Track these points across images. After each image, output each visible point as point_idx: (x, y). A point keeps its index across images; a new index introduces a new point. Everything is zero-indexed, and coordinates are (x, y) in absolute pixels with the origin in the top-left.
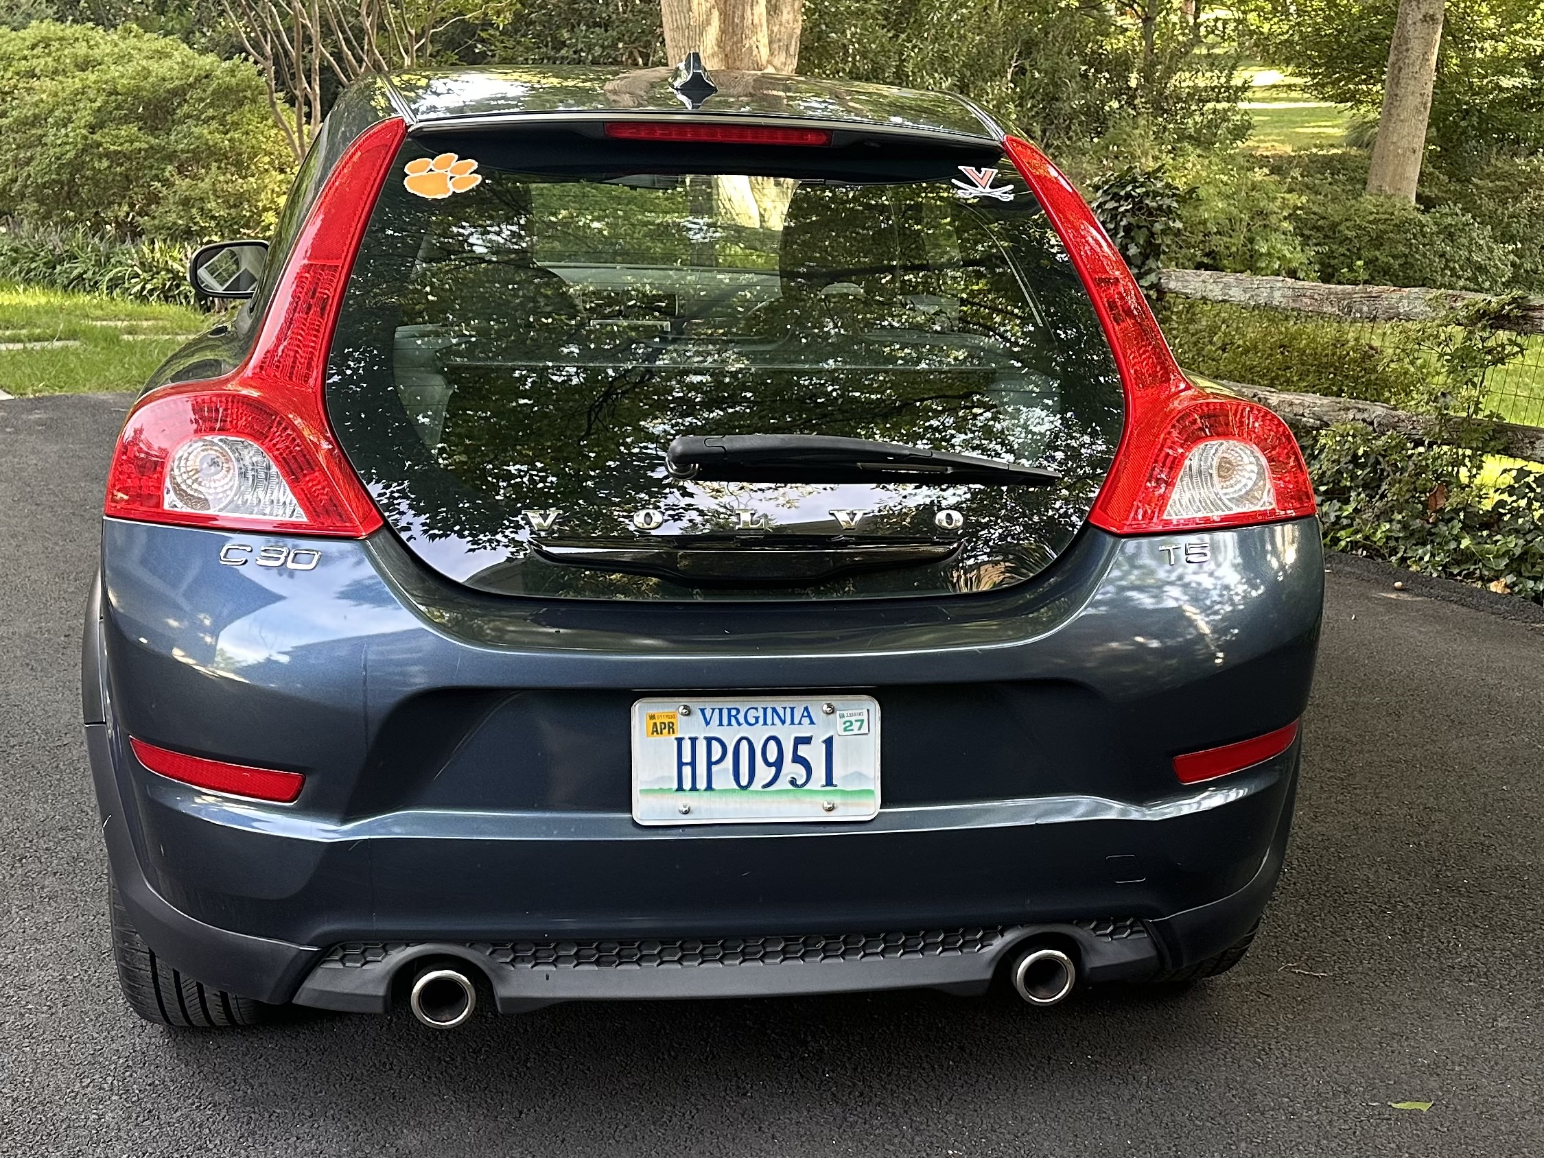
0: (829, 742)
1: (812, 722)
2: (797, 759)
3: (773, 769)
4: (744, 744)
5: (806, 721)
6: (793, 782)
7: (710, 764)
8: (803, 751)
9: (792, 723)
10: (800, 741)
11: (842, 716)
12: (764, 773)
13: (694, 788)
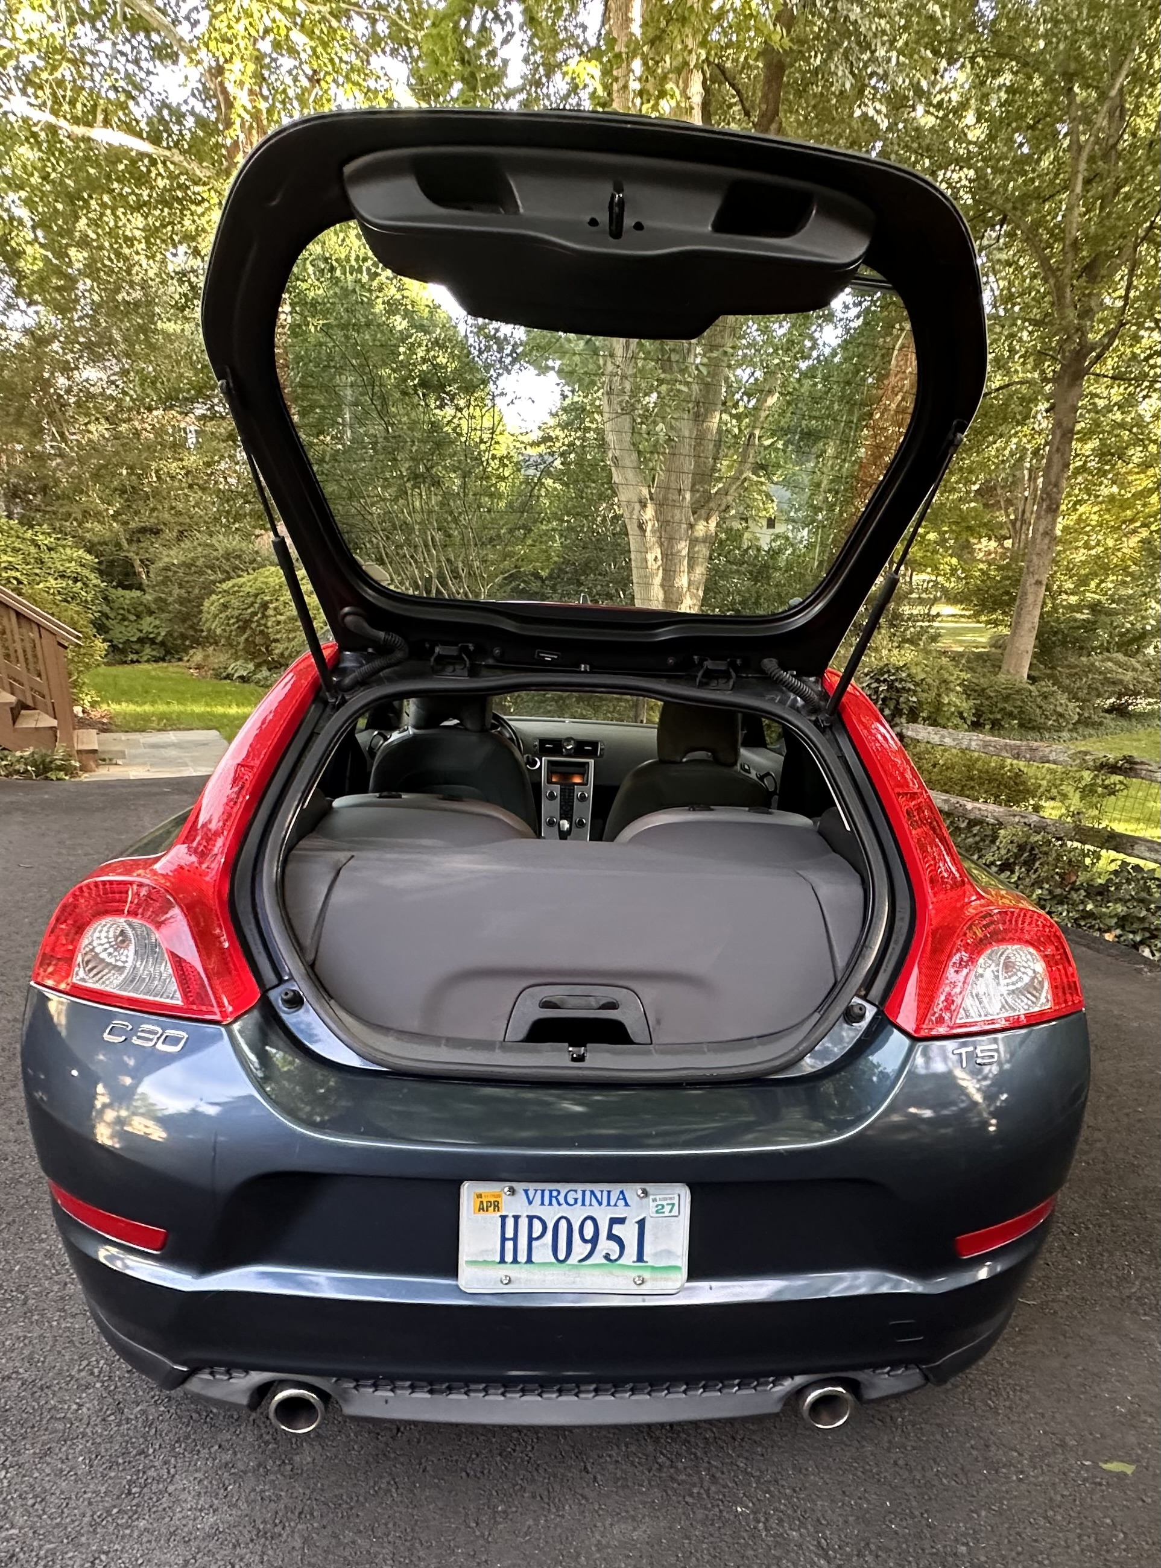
0: (641, 1223)
1: (627, 1204)
2: (611, 1237)
3: (589, 1246)
4: (563, 1224)
5: (621, 1203)
6: (607, 1257)
7: (531, 1239)
8: (617, 1230)
9: (609, 1204)
10: (614, 1221)
11: (654, 1200)
12: (580, 1249)
13: (515, 1261)
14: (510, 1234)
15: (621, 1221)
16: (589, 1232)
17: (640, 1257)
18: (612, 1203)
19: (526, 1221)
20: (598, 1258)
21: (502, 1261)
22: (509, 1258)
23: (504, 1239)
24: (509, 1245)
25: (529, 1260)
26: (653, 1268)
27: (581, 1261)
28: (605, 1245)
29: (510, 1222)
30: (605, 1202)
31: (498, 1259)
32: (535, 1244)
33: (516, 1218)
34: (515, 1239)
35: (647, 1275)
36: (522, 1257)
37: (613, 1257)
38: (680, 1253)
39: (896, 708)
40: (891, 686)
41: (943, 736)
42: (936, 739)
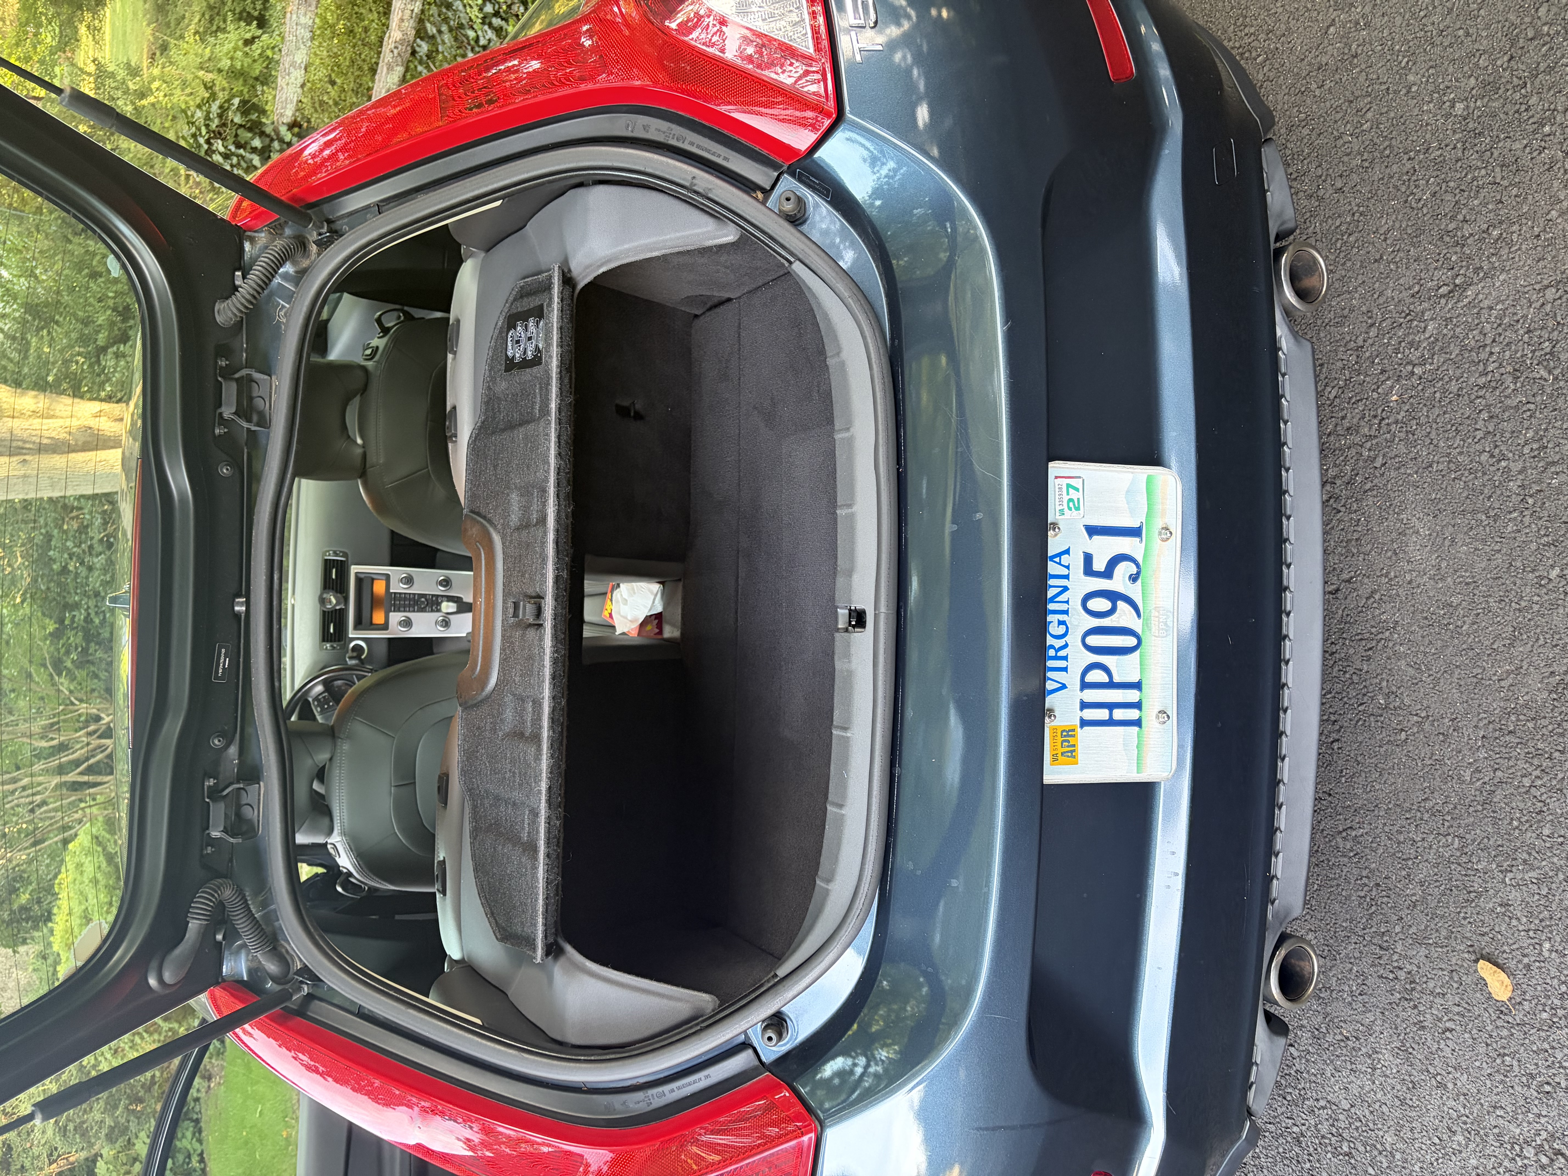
0: (1092, 531)
1: (1067, 552)
2: (1108, 573)
3: (1121, 604)
4: (1093, 640)
5: (1065, 559)
6: (1134, 578)
7: (1111, 685)
8: (1099, 565)
9: (1066, 577)
10: (1089, 570)
11: (1062, 512)
12: (1124, 616)
13: (1138, 705)
14: (1103, 714)
15: (1088, 559)
16: (1102, 604)
17: (1135, 532)
18: (1065, 572)
19: (1087, 692)
20: (1133, 591)
21: (1138, 723)
22: (1133, 714)
23: (1110, 722)
24: (1119, 714)
25: (1137, 686)
26: (1148, 515)
27: (1139, 615)
28: (1119, 582)
29: (1091, 714)
30: (1063, 582)
31: (1135, 729)
32: (1117, 679)
33: (1084, 705)
34: (1111, 706)
35: (1159, 524)
36: (1132, 696)
37: (1134, 570)
38: (1130, 476)
39: (250, 130)
40: (218, 135)
41: (293, 64)
42: (298, 76)
